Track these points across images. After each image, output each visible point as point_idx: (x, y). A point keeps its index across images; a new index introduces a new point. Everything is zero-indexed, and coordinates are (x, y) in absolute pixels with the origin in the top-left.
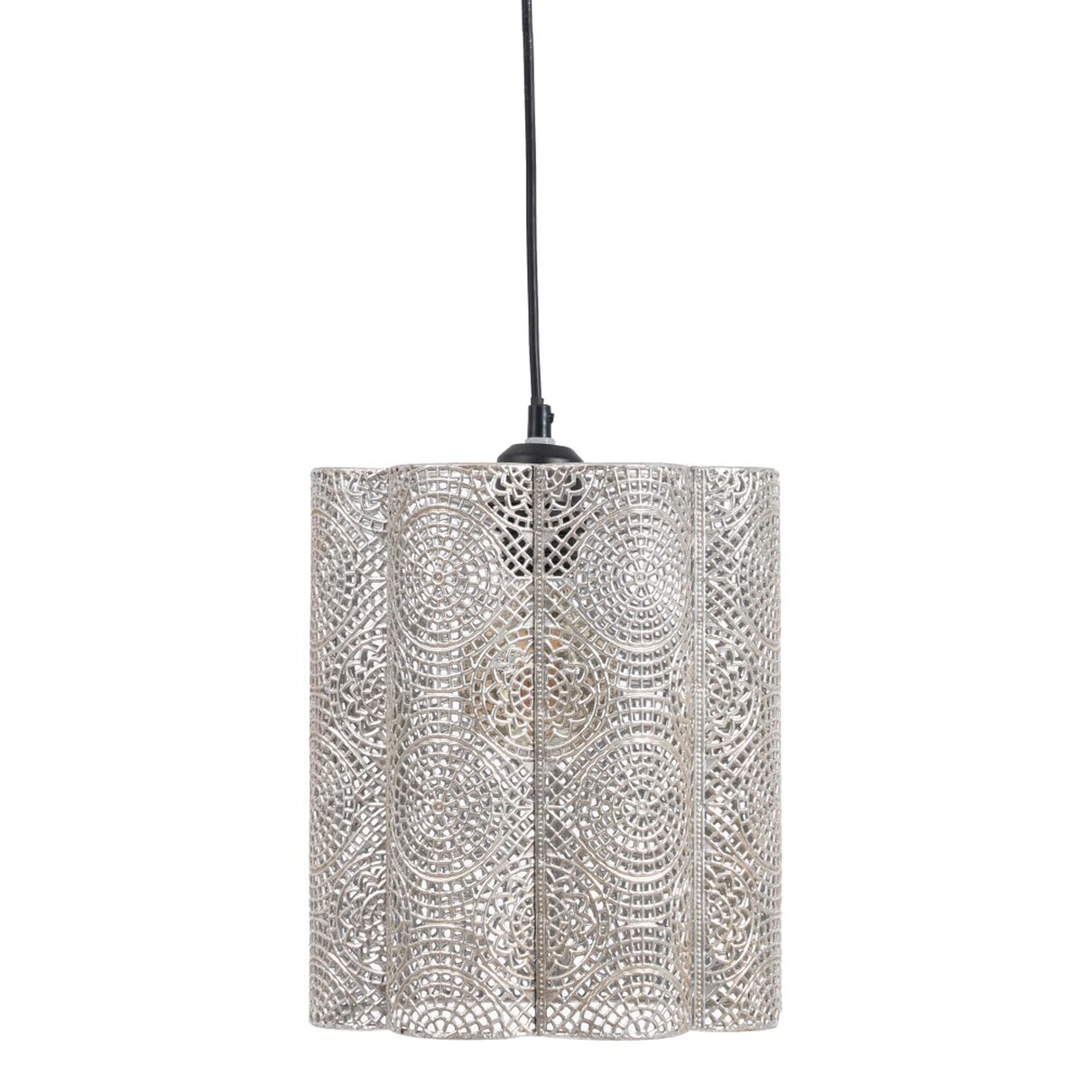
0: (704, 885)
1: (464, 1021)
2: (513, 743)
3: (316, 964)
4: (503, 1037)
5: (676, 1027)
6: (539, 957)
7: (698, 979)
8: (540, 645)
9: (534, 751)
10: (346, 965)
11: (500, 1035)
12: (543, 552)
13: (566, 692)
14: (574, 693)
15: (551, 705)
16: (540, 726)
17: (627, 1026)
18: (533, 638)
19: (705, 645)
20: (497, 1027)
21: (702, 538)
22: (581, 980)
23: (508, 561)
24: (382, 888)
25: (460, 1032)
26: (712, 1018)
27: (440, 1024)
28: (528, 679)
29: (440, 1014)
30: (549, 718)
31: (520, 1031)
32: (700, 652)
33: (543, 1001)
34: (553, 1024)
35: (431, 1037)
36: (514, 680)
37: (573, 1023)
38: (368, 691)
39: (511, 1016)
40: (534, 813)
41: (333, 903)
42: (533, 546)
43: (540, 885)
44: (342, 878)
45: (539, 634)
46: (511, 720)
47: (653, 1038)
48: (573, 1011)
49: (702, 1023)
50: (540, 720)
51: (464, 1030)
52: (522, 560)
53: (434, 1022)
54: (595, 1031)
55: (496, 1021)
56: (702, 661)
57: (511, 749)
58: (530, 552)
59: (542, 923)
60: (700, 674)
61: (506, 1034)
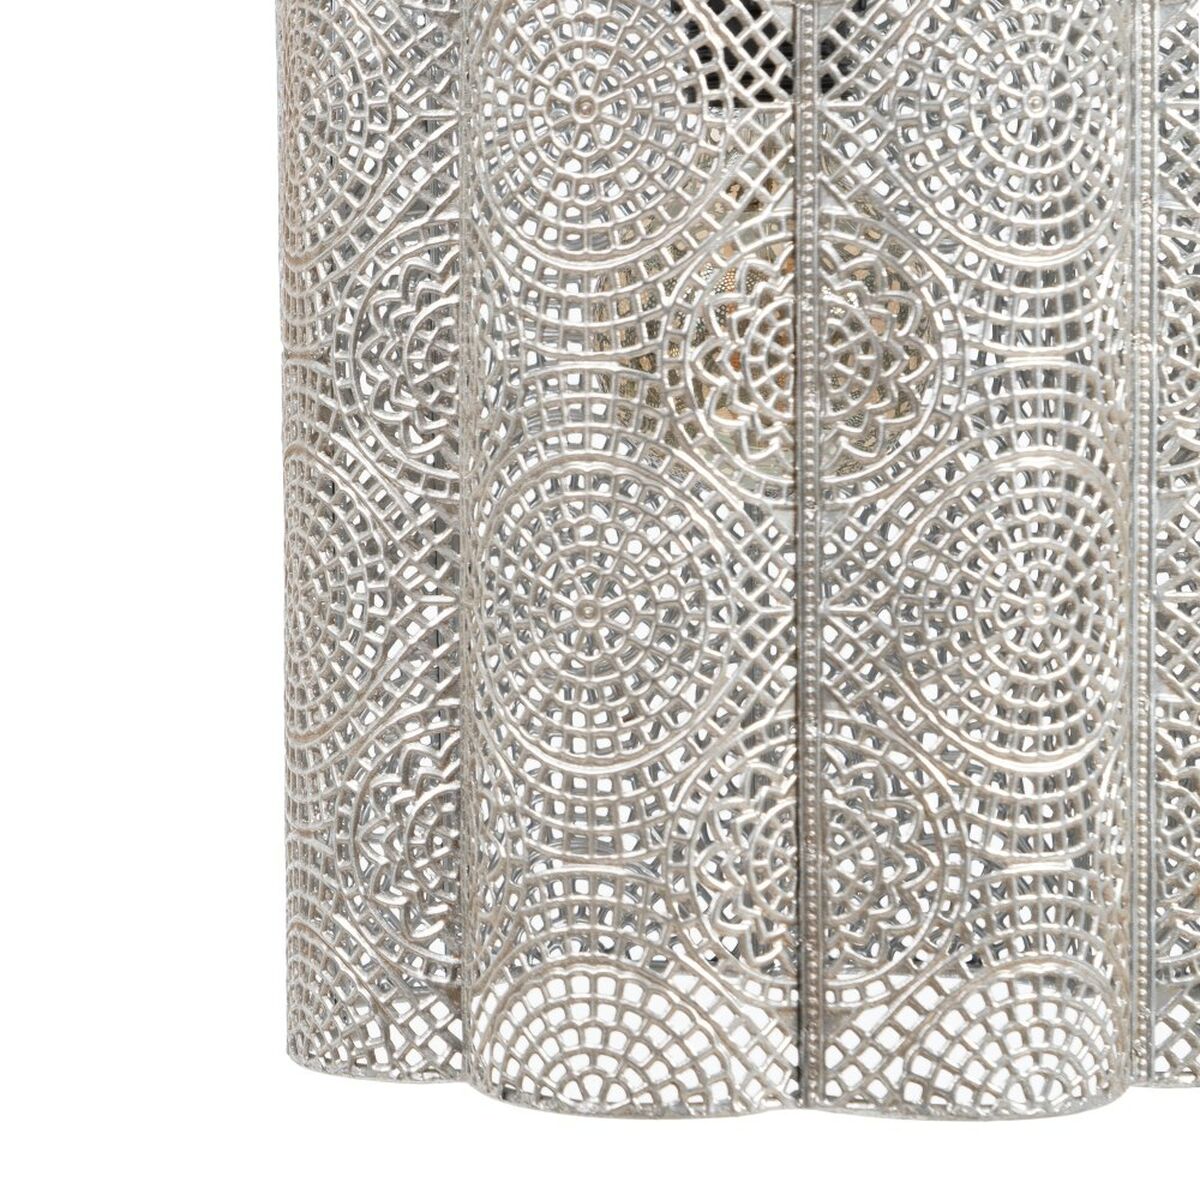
0: (1154, 770)
1: (646, 1079)
2: (752, 471)
3: (306, 936)
4: (733, 1113)
5: (1105, 1085)
6: (808, 937)
7: (1140, 973)
8: (809, 253)
9: (794, 487)
10: (374, 941)
11: (727, 1110)
12: (816, 48)
13: (871, 357)
14: (887, 359)
15: (836, 385)
16: (810, 432)
17: (1006, 1089)
18: (794, 240)
19: (1156, 249)
20: (719, 1092)
21: (1152, 16)
22: (904, 989)
23: (740, 69)
24: (450, 779)
25: (637, 1101)
26: (1169, 1057)
27: (593, 1084)
28: (783, 329)
29: (593, 1061)
30: (831, 413)
31: (767, 1098)
32: (1147, 266)
33: (816, 1033)
34: (840, 1083)
35: (573, 1111)
36: (752, 331)
37: (886, 1081)
38: (419, 356)
39: (748, 1067)
40: (795, 622)
41: (345, 810)
42: (794, 37)
43: (809, 780)
44: (361, 757)
45: (809, 229)
46: (746, 419)
47: (1061, 1114)
48: (888, 1056)
49: (1149, 1068)
50: (810, 420)
51: (647, 1098)
52: (769, 67)
53: (579, 1080)
54: (936, 1100)
55: (716, 1079)
56: (1151, 285)
57: (747, 481)
58: (787, 49)
59: (815, 862)
60: (1146, 313)
61: (738, 1106)
